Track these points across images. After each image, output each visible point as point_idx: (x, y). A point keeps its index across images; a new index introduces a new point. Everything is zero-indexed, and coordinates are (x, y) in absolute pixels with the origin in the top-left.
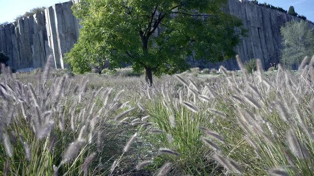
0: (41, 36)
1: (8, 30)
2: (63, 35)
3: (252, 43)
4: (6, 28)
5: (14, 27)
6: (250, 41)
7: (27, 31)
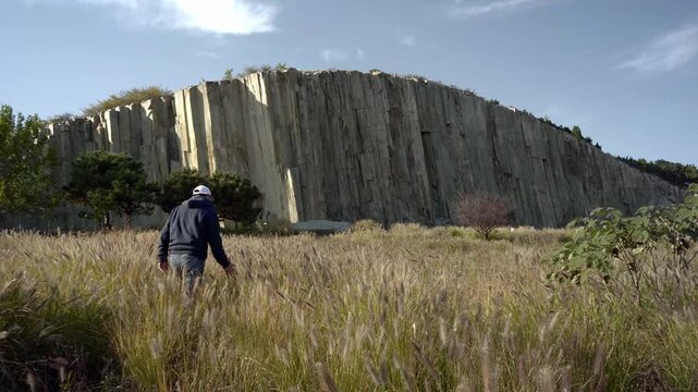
0: (163, 150)
1: (77, 133)
2: (223, 151)
3: (535, 187)
4: (72, 129)
5: (91, 127)
6: (532, 183)
7: (127, 138)
